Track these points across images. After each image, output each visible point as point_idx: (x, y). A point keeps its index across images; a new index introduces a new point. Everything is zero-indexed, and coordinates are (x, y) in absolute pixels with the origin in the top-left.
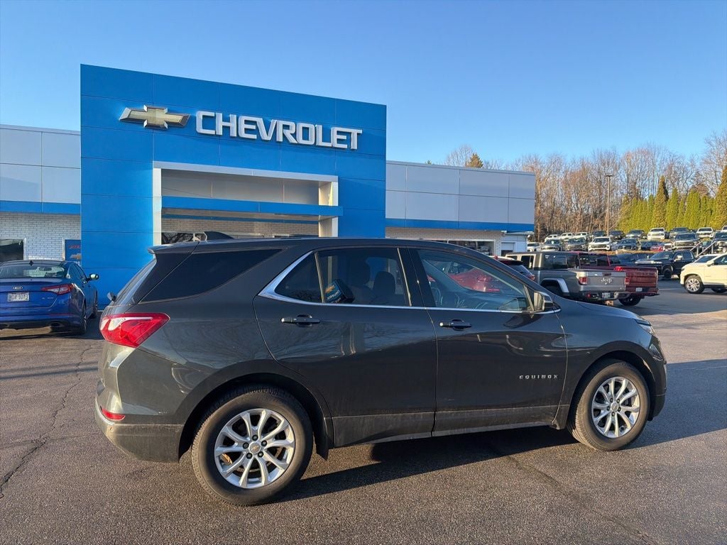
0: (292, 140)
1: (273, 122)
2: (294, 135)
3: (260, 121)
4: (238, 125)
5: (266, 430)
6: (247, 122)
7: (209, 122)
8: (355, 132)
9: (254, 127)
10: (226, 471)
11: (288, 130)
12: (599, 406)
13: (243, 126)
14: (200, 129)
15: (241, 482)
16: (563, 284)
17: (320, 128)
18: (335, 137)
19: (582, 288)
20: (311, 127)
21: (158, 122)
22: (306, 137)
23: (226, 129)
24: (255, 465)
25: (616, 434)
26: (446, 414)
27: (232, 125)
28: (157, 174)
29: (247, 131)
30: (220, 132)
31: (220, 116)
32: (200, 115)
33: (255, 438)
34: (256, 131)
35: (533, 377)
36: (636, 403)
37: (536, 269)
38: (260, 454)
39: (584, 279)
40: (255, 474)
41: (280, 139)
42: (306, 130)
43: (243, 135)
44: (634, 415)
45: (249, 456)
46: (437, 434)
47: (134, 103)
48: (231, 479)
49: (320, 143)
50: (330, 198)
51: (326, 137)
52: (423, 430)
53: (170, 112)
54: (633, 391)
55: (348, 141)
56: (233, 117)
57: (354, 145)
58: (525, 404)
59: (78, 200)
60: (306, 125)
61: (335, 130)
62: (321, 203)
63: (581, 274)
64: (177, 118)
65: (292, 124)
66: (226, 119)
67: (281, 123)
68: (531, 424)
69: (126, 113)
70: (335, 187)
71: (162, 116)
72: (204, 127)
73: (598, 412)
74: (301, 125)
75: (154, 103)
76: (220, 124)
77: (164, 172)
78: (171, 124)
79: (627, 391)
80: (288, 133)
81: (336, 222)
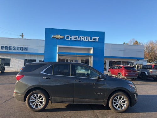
0: (84, 40)
1: (80, 37)
2: (84, 39)
3: (77, 37)
4: (73, 38)
5: (39, 98)
6: (75, 37)
7: (68, 37)
8: (97, 38)
9: (76, 38)
10: (31, 105)
11: (83, 38)
12: (115, 102)
13: (74, 38)
14: (66, 39)
15: (34, 107)
16: (146, 73)
17: (90, 37)
18: (93, 39)
19: (151, 74)
20: (88, 37)
21: (58, 38)
22: (87, 39)
23: (71, 39)
24: (37, 104)
25: (120, 109)
26: (76, 99)
27: (72, 38)
28: (58, 48)
29: (75, 39)
30: (70, 39)
31: (70, 36)
32: (66, 36)
33: (37, 99)
34: (77, 39)
35: (97, 93)
36: (126, 102)
37: (140, 69)
38: (38, 102)
39: (151, 72)
40: (37, 106)
41: (81, 40)
42: (87, 38)
43: (74, 39)
44: (125, 105)
45: (36, 102)
46: (74, 103)
47: (54, 34)
48: (32, 106)
49: (90, 40)
50: (92, 52)
51: (91, 39)
52: (71, 102)
53: (60, 36)
54: (125, 99)
55: (96, 40)
56: (72, 36)
57: (97, 40)
58: (95, 99)
59: (44, 52)
60: (87, 37)
61: (93, 38)
62: (90, 53)
63: (151, 71)
64: (62, 37)
65: (84, 37)
66: (71, 37)
67: (82, 37)
68: (97, 104)
69: (53, 36)
70: (92, 49)
71: (59, 37)
72: (67, 38)
73: (115, 103)
74: (86, 37)
75: (58, 34)
76: (70, 38)
77: (59, 47)
78: (61, 38)
79: (123, 99)
80: (83, 39)
81: (92, 57)
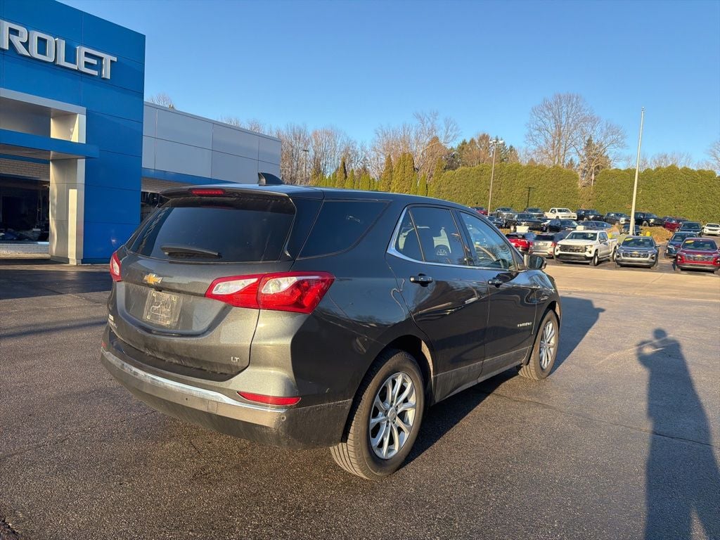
0: (22, 51)
2: (26, 45)
8: (108, 59)
15: (385, 453)
17: (62, 44)
18: (81, 59)
20: (50, 39)
22: (42, 50)
25: (546, 365)
26: (487, 362)
33: (392, 404)
35: (523, 325)
38: (394, 420)
41: (5, 45)
42: (42, 41)
44: (551, 350)
45: (388, 424)
46: (479, 380)
50: (77, 133)
51: (71, 56)
55: (99, 68)
57: (107, 73)
60: (43, 36)
61: (82, 49)
65: (23, 30)
67: (7, 25)
70: (81, 120)
74: (36, 34)
80: (17, 41)
81: (81, 164)
